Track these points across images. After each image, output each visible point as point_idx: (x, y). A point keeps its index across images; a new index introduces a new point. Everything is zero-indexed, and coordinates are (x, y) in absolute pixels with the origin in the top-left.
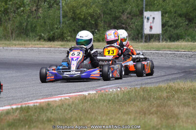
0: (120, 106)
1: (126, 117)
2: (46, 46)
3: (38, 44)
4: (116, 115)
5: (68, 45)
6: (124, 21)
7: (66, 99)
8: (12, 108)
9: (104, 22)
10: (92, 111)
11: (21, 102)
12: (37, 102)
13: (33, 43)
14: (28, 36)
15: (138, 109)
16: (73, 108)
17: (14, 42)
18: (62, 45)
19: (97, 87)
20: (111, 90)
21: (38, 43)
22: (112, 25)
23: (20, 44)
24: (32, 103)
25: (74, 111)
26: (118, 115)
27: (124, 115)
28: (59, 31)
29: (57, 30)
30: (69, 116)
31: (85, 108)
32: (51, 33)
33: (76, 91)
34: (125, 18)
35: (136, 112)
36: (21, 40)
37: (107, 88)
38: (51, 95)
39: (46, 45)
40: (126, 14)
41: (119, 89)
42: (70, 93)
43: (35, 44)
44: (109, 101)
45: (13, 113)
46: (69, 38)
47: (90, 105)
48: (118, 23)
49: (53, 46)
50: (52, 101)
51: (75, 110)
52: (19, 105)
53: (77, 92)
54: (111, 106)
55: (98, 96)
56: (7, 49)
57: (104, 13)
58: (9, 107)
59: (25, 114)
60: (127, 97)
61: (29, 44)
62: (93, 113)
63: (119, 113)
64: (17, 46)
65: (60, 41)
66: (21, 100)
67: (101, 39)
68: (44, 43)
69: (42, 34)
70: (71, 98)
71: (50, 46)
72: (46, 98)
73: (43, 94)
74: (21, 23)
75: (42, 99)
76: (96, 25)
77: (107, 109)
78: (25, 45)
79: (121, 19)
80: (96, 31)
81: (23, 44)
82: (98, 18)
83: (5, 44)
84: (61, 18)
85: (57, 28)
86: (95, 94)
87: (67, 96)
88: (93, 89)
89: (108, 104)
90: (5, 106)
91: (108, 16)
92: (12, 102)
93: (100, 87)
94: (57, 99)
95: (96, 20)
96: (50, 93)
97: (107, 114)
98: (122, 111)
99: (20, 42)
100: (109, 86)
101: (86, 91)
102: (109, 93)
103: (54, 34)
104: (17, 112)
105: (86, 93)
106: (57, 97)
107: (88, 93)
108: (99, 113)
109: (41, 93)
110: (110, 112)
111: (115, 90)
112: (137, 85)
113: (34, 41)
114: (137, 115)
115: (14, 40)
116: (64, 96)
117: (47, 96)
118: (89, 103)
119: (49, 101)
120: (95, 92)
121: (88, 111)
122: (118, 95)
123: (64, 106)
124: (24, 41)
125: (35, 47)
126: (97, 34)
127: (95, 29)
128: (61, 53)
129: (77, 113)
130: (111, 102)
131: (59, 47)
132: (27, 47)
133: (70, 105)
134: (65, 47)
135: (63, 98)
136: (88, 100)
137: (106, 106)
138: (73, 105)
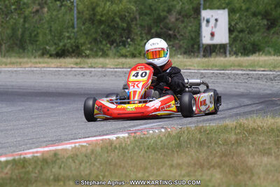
0: (164, 155)
1: (174, 172)
2: (53, 65)
3: (40, 63)
4: (158, 170)
5: (88, 64)
6: (170, 25)
7: (82, 146)
9: (141, 26)
10: (122, 164)
11: (14, 151)
12: (37, 152)
13: (34, 60)
14: (26, 51)
15: (192, 159)
16: (93, 159)
17: (4, 60)
18: (76, 64)
19: (130, 127)
20: (151, 132)
21: (41, 60)
22: (153, 31)
23: (13, 63)
24: (29, 153)
25: (94, 165)
26: (161, 170)
27: (170, 170)
28: (73, 41)
29: (69, 41)
30: (87, 172)
31: (112, 160)
32: (61, 44)
33: (98, 133)
34: (173, 20)
35: (189, 165)
36: (15, 56)
37: (146, 128)
38: (59, 141)
39: (52, 63)
40: (174, 14)
41: (163, 130)
42: (89, 137)
43: (36, 63)
44: (148, 148)
45: (2, 168)
46: (88, 52)
47: (120, 154)
48: (161, 29)
49: (63, 65)
50: (62, 150)
51: (96, 164)
52: (10, 156)
53: (100, 135)
54: (151, 157)
55: (131, 142)
57: (141, 13)
59: (21, 171)
60: (175, 141)
61: (27, 63)
62: (124, 167)
63: (162, 167)
64: (8, 66)
65: (75, 56)
66: (14, 149)
67: (136, 52)
68: (49, 60)
69: (47, 47)
70: (89, 144)
71: (59, 64)
72: (53, 145)
73: (47, 139)
75: (46, 146)
76: (128, 31)
77: (145, 161)
78: (20, 63)
79: (168, 21)
80: (129, 40)
81: (17, 62)
82: (132, 20)
84: (76, 23)
85: (69, 38)
86: (128, 138)
88: (123, 130)
89: (146, 152)
91: (147, 18)
93: (134, 126)
94: (69, 146)
95: (129, 25)
96: (59, 138)
97: (145, 169)
98: (168, 163)
99: (13, 60)
100: (147, 126)
101: (113, 133)
102: (148, 136)
103: (64, 46)
104: (9, 167)
105: (113, 137)
107: (116, 136)
108: (132, 166)
109: (44, 137)
110: (149, 166)
111: (157, 131)
112: (190, 123)
113: (35, 57)
114: (190, 169)
115: (4, 56)
116: (80, 142)
117: (53, 142)
118: (116, 151)
119: (56, 150)
120: (127, 135)
121: (115, 165)
124: (20, 57)
125: (36, 67)
126: (130, 45)
127: (128, 38)
128: (75, 75)
129: (98, 168)
130: (150, 149)
131: (72, 66)
132: (24, 66)
133: (89, 156)
134: (82, 66)
135: (77, 145)
136: (116, 148)
137: (143, 156)
138: (93, 156)
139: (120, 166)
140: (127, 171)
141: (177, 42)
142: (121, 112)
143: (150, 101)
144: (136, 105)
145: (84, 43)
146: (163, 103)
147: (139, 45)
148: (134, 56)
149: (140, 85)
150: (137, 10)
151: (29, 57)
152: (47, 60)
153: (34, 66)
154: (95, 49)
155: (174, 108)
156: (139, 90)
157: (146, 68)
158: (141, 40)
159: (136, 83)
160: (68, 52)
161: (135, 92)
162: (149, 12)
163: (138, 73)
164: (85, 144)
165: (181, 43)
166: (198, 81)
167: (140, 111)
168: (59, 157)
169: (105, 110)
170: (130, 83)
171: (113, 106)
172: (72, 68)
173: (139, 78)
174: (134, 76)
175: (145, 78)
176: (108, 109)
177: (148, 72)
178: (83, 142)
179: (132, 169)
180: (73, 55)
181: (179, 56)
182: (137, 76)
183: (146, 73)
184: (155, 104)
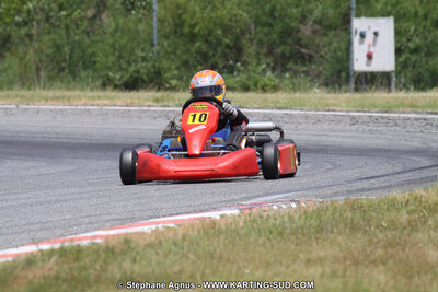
0: (297, 244)
1: (312, 271)
2: (119, 103)
3: (99, 98)
4: (288, 267)
5: (174, 100)
6: (305, 41)
7: (168, 228)
8: (41, 251)
10: (232, 258)
11: (61, 235)
12: (95, 237)
13: (90, 94)
14: (77, 79)
15: (341, 250)
16: (186, 249)
17: (44, 93)
18: (157, 100)
19: (242, 199)
20: (275, 207)
21: (101, 94)
22: (277, 51)
23: (58, 98)
24: (86, 238)
25: (187, 258)
26: (292, 267)
28: (149, 65)
29: (144, 64)
30: (176, 268)
31: (215, 250)
32: (132, 69)
33: (191, 209)
34: (308, 32)
35: (336, 260)
36: (60, 88)
37: (266, 202)
38: (132, 220)
39: (119, 98)
40: (310, 23)
41: (294, 205)
42: (177, 214)
43: (94, 98)
44: (271, 232)
45: (43, 261)
46: (174, 82)
47: (227, 241)
49: (136, 101)
50: (136, 233)
51: (191, 256)
52: (55, 242)
53: (195, 212)
54: (276, 246)
55: (245, 222)
56: (26, 109)
57: (257, 22)
58: (32, 248)
59: (72, 265)
60: (314, 222)
61: (79, 98)
62: (233, 263)
63: (294, 261)
64: (50, 102)
65: (153, 88)
66: (60, 232)
67: (251, 83)
68: (114, 94)
69: (111, 74)
70: (179, 226)
71: (129, 101)
72: (122, 225)
73: (113, 217)
74: (58, 48)
75: (111, 228)
76: (237, 50)
77: (267, 253)
78: (69, 98)
79: (300, 34)
80: (238, 64)
81: (63, 97)
82: (243, 32)
83: (22, 97)
84: (155, 37)
85: (144, 59)
86: (239, 216)
87: (170, 222)
88: (231, 203)
89: (269, 239)
90: (23, 245)
92: (39, 235)
93: (248, 198)
94: (147, 229)
95: (237, 39)
96: (130, 215)
97: (268, 265)
98: (302, 256)
99: (58, 93)
100: (269, 198)
101: (214, 209)
102: (271, 213)
103: (138, 71)
104: (53, 259)
105: (216, 215)
106: (148, 224)
107: (220, 213)
108: (246, 261)
109: (108, 214)
110: (272, 260)
111: (284, 206)
112: (337, 194)
113: (92, 90)
114: (337, 266)
115: (44, 87)
116: (163, 222)
117: (122, 222)
118: (222, 237)
119: (127, 234)
120: (237, 212)
121: (221, 257)
122: (291, 218)
123: (164, 243)
124: (68, 89)
125: (93, 105)
126: (239, 71)
127: (237, 62)
128: (155, 118)
129: (194, 263)
130: (274, 234)
131: (150, 103)
132: (75, 103)
133: (179, 244)
134: (165, 103)
135: (160, 226)
136: (221, 232)
137: (264, 245)
138: (186, 243)
139: (228, 260)
140: (239, 268)
141: (313, 66)
145: (169, 68)
147: (254, 72)
148: (246, 89)
150: (251, 17)
151: (82, 89)
152: (110, 93)
153: (90, 102)
154: (185, 78)
158: (259, 64)
160: (143, 81)
162: (270, 21)
164: (172, 225)
165: (321, 68)
168: (133, 245)
172: (149, 106)
178: (168, 222)
179: (246, 264)
180: (151, 86)
181: (316, 90)
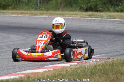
142: (30, 57)
143: (47, 52)
144: (38, 54)
146: (54, 53)
149: (43, 43)
155: (60, 57)
156: (41, 45)
157: (48, 33)
159: (41, 41)
161: (39, 46)
163: (43, 36)
166: (82, 40)
167: (41, 57)
169: (22, 55)
170: (37, 41)
171: (26, 54)
173: (43, 39)
174: (40, 37)
175: (46, 39)
176: (23, 55)
177: (48, 35)
182: (41, 38)
183: (47, 36)
184: (49, 54)
